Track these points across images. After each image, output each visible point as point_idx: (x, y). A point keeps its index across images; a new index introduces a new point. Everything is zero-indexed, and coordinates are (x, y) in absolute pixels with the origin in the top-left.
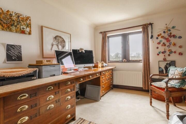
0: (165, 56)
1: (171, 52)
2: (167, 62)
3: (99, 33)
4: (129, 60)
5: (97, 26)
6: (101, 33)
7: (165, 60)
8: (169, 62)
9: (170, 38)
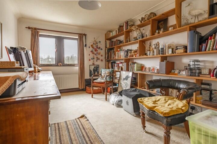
0: (93, 61)
1: (98, 59)
2: (94, 66)
3: (26, 28)
4: (64, 64)
5: (22, 18)
6: (29, 28)
7: (93, 64)
8: (95, 66)
9: (98, 49)
